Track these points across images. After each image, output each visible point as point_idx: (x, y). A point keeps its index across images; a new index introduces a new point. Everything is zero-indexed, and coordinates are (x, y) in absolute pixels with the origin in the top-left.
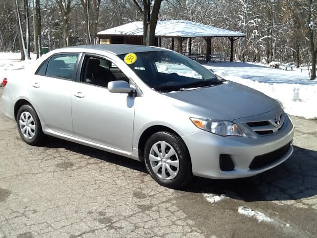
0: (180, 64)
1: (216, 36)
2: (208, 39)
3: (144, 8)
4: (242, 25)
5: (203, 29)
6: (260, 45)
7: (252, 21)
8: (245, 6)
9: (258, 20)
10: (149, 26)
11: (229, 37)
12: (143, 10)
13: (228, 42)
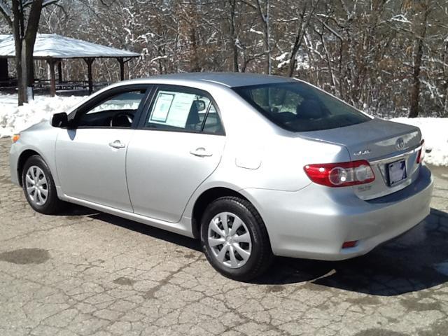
0: (53, 96)
1: (102, 57)
2: (89, 60)
3: (15, 17)
4: (130, 42)
5: (82, 46)
6: (153, 69)
7: (143, 36)
8: (132, 16)
9: (151, 35)
10: (24, 43)
11: (117, 58)
12: (13, 20)
13: (116, 65)
